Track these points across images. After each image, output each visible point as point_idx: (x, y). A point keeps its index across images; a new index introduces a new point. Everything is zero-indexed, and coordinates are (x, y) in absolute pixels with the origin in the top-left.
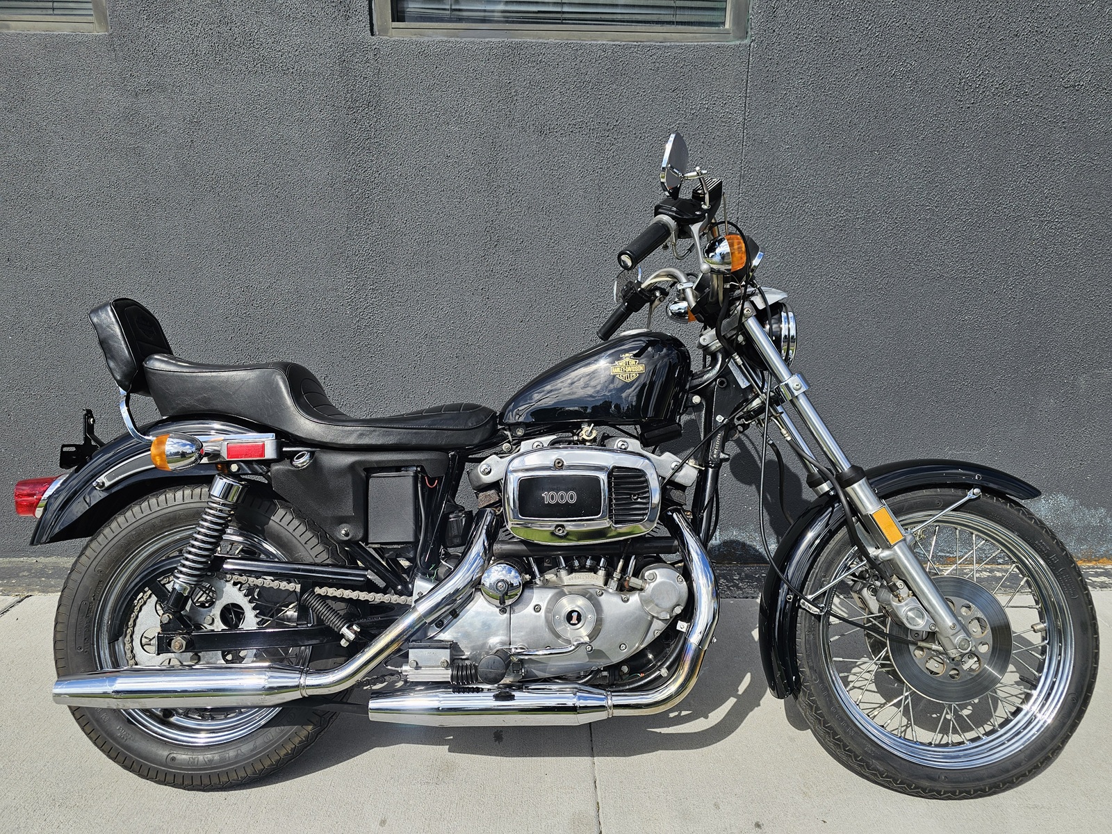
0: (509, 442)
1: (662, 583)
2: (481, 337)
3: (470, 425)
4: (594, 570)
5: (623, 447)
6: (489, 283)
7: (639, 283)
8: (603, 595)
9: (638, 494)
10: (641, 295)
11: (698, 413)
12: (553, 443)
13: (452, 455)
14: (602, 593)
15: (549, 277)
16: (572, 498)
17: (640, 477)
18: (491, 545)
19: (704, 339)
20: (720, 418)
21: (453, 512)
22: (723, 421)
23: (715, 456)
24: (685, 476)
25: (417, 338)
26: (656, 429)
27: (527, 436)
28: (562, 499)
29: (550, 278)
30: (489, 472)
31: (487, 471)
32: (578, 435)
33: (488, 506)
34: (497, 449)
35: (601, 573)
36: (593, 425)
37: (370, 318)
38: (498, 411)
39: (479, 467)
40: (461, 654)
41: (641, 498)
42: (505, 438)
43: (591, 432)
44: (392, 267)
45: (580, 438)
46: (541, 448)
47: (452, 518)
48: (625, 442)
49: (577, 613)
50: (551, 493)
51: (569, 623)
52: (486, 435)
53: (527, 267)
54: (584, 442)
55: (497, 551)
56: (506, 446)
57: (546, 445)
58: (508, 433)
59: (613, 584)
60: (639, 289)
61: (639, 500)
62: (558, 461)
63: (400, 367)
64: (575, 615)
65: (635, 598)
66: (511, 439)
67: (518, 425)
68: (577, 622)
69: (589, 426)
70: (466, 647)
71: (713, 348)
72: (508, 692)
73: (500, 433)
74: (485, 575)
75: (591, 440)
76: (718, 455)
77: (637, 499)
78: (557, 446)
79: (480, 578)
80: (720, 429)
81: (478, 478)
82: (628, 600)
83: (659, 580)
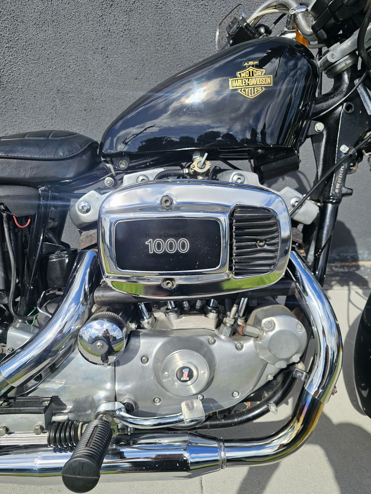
0: (112, 176)
1: (280, 333)
2: (104, 93)
3: (61, 154)
4: (203, 311)
5: (239, 181)
6: (107, 42)
7: (244, 20)
8: (216, 343)
9: (266, 241)
10: (246, 30)
11: (317, 144)
12: (161, 177)
13: (42, 191)
14: (215, 341)
15: (158, 37)
16: (183, 246)
17: (269, 219)
18: (92, 290)
19: (332, 55)
20: (344, 149)
21: (53, 253)
22: (348, 151)
23: (337, 191)
24: (305, 214)
25: (51, 93)
26: (274, 161)
27: (131, 170)
28: (171, 248)
29: (159, 39)
30: (88, 211)
31: (85, 209)
32: (189, 167)
33: (89, 248)
34: (99, 185)
35: (212, 316)
36: (206, 154)
37: (10, 75)
38: (98, 139)
39: (77, 204)
40: (63, 407)
41: (268, 245)
42: (107, 172)
43: (204, 163)
44: (23, 26)
45: (191, 171)
46: (145, 183)
47: (54, 259)
48: (241, 175)
49: (188, 369)
50: (158, 240)
51: (180, 380)
52: (83, 168)
53: (139, 27)
54: (195, 174)
55: (99, 299)
56: (108, 180)
57: (151, 179)
58: (109, 165)
59: (226, 330)
60: (245, 24)
61: (266, 247)
62: (165, 199)
63: (40, 119)
64: (186, 372)
65: (249, 345)
66: (113, 172)
67: (121, 155)
68: (188, 379)
69: (202, 156)
70: (68, 400)
71: (339, 68)
72: (116, 449)
73: (101, 166)
74: (84, 328)
75: (204, 173)
76: (340, 189)
77: (264, 245)
78: (165, 179)
79: (79, 330)
80: (345, 161)
81: (77, 217)
82: (242, 347)
83: (277, 329)
